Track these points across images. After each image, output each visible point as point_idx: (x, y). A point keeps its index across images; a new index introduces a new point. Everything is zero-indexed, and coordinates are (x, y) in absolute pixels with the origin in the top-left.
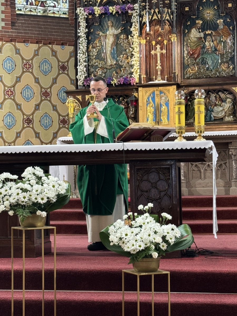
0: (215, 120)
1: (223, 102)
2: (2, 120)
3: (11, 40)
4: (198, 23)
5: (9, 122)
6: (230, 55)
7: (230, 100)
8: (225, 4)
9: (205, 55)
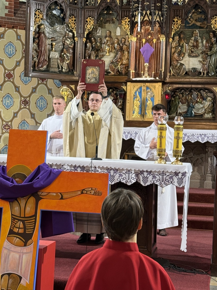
2: (2, 100)
3: (13, 26)
5: (8, 103)
7: (210, 99)
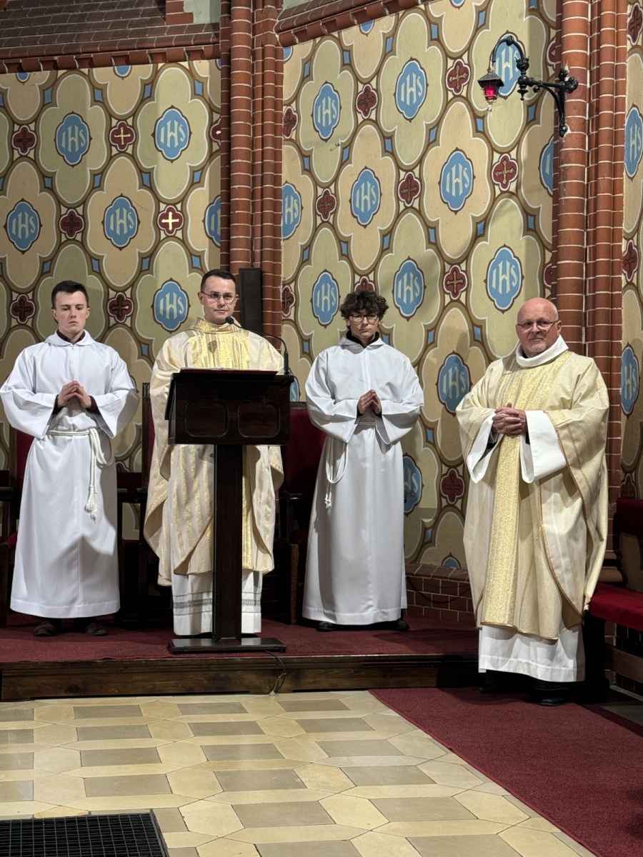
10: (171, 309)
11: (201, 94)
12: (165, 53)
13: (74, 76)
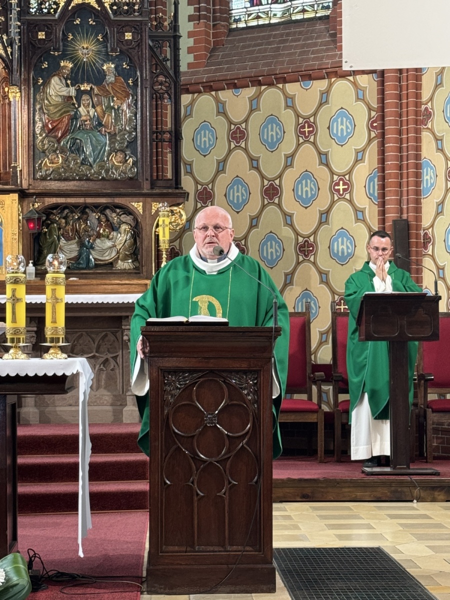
0: (97, 267)
1: (113, 230)
4: (65, 67)
6: (128, 137)
7: (127, 228)
8: (118, 32)
9: (79, 133)
10: (343, 249)
11: (362, 98)
12: (337, 72)
13: (272, 90)
